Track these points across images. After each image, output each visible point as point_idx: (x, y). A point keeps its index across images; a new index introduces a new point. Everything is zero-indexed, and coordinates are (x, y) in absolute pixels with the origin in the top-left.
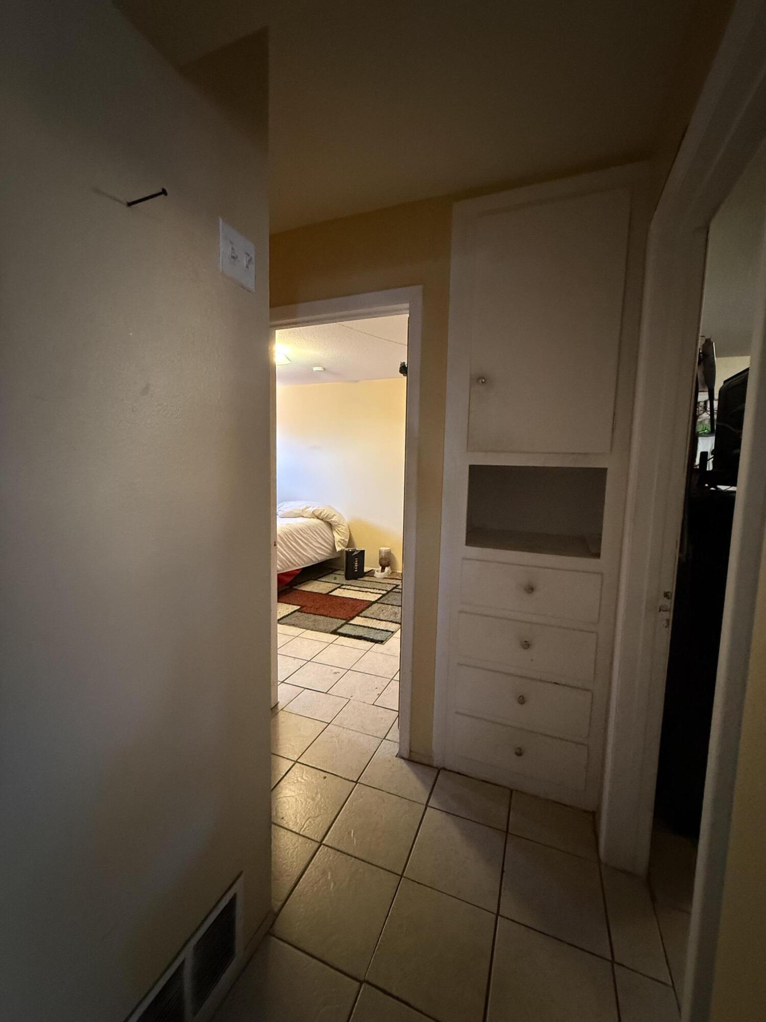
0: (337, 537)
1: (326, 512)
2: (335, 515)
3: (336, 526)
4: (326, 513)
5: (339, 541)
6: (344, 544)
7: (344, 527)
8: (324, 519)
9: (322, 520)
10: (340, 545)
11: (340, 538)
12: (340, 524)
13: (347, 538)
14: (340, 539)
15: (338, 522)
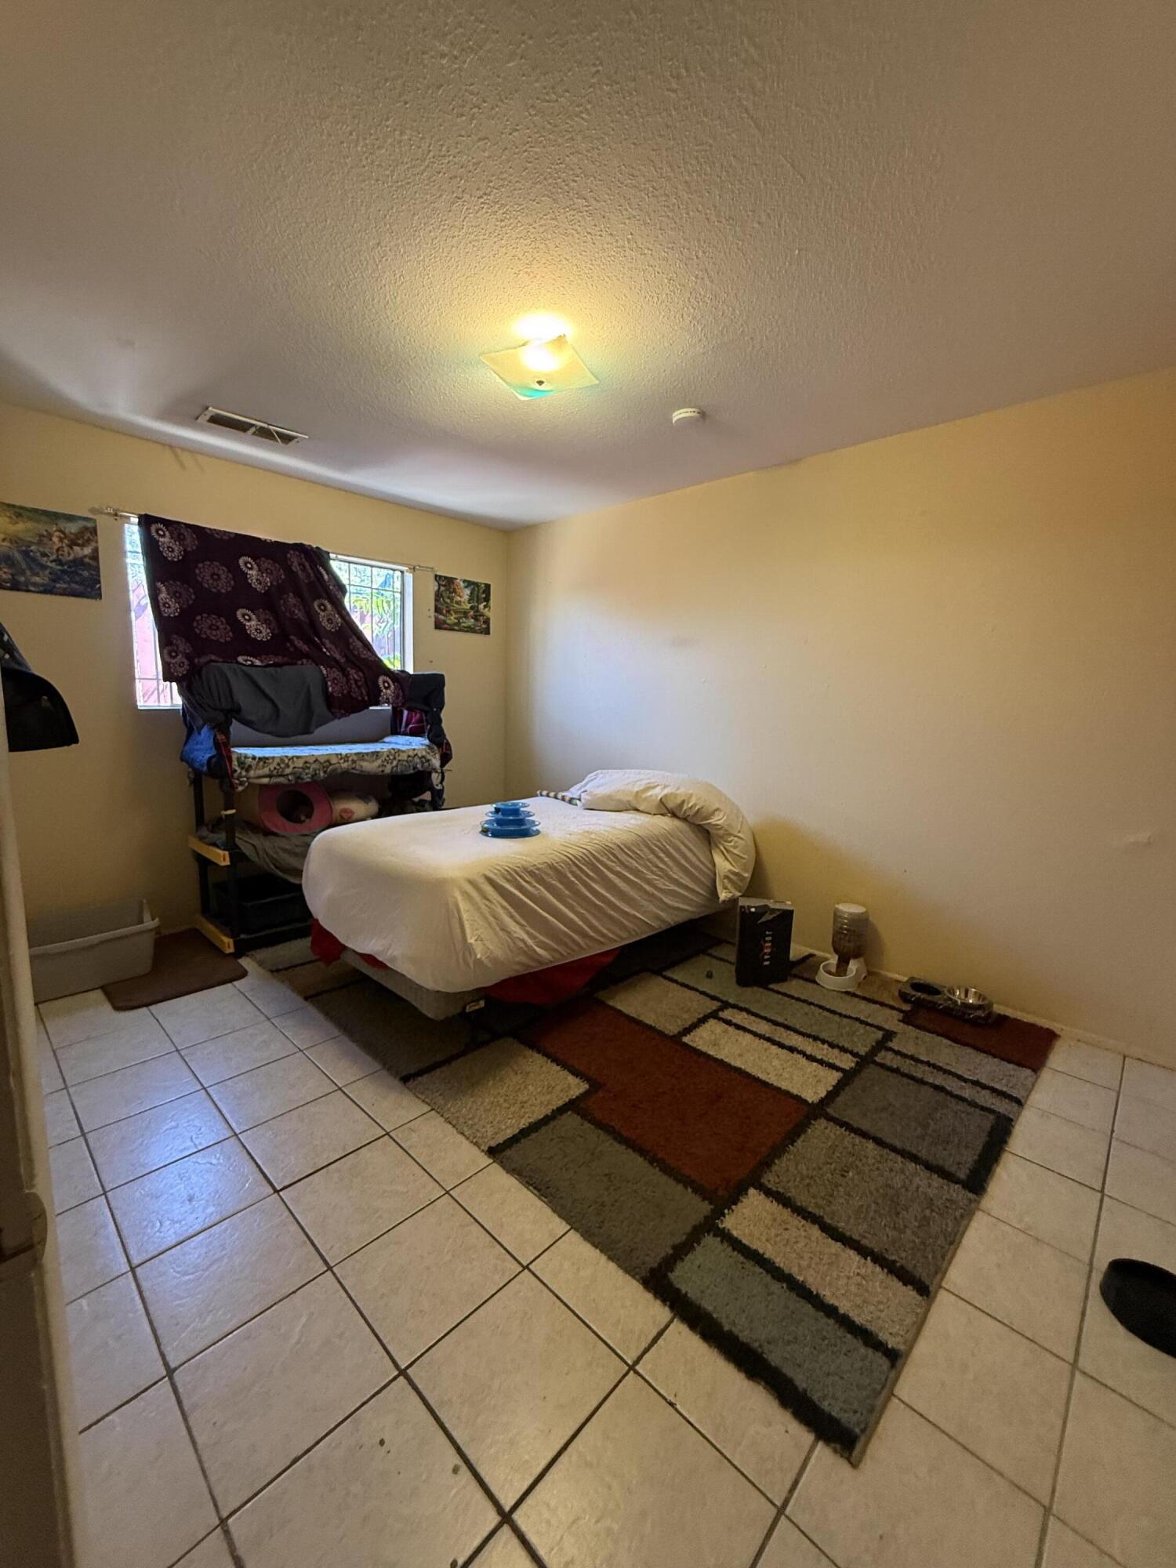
0: (723, 865)
1: (696, 799)
2: (717, 810)
3: (721, 837)
4: (695, 805)
5: (726, 877)
6: (739, 883)
7: (741, 841)
8: (688, 819)
9: (685, 819)
10: (729, 886)
11: (729, 867)
12: (730, 835)
13: (747, 871)
14: (730, 871)
15: (726, 827)
